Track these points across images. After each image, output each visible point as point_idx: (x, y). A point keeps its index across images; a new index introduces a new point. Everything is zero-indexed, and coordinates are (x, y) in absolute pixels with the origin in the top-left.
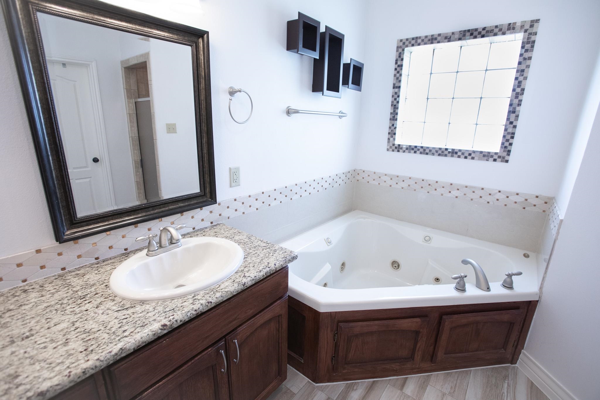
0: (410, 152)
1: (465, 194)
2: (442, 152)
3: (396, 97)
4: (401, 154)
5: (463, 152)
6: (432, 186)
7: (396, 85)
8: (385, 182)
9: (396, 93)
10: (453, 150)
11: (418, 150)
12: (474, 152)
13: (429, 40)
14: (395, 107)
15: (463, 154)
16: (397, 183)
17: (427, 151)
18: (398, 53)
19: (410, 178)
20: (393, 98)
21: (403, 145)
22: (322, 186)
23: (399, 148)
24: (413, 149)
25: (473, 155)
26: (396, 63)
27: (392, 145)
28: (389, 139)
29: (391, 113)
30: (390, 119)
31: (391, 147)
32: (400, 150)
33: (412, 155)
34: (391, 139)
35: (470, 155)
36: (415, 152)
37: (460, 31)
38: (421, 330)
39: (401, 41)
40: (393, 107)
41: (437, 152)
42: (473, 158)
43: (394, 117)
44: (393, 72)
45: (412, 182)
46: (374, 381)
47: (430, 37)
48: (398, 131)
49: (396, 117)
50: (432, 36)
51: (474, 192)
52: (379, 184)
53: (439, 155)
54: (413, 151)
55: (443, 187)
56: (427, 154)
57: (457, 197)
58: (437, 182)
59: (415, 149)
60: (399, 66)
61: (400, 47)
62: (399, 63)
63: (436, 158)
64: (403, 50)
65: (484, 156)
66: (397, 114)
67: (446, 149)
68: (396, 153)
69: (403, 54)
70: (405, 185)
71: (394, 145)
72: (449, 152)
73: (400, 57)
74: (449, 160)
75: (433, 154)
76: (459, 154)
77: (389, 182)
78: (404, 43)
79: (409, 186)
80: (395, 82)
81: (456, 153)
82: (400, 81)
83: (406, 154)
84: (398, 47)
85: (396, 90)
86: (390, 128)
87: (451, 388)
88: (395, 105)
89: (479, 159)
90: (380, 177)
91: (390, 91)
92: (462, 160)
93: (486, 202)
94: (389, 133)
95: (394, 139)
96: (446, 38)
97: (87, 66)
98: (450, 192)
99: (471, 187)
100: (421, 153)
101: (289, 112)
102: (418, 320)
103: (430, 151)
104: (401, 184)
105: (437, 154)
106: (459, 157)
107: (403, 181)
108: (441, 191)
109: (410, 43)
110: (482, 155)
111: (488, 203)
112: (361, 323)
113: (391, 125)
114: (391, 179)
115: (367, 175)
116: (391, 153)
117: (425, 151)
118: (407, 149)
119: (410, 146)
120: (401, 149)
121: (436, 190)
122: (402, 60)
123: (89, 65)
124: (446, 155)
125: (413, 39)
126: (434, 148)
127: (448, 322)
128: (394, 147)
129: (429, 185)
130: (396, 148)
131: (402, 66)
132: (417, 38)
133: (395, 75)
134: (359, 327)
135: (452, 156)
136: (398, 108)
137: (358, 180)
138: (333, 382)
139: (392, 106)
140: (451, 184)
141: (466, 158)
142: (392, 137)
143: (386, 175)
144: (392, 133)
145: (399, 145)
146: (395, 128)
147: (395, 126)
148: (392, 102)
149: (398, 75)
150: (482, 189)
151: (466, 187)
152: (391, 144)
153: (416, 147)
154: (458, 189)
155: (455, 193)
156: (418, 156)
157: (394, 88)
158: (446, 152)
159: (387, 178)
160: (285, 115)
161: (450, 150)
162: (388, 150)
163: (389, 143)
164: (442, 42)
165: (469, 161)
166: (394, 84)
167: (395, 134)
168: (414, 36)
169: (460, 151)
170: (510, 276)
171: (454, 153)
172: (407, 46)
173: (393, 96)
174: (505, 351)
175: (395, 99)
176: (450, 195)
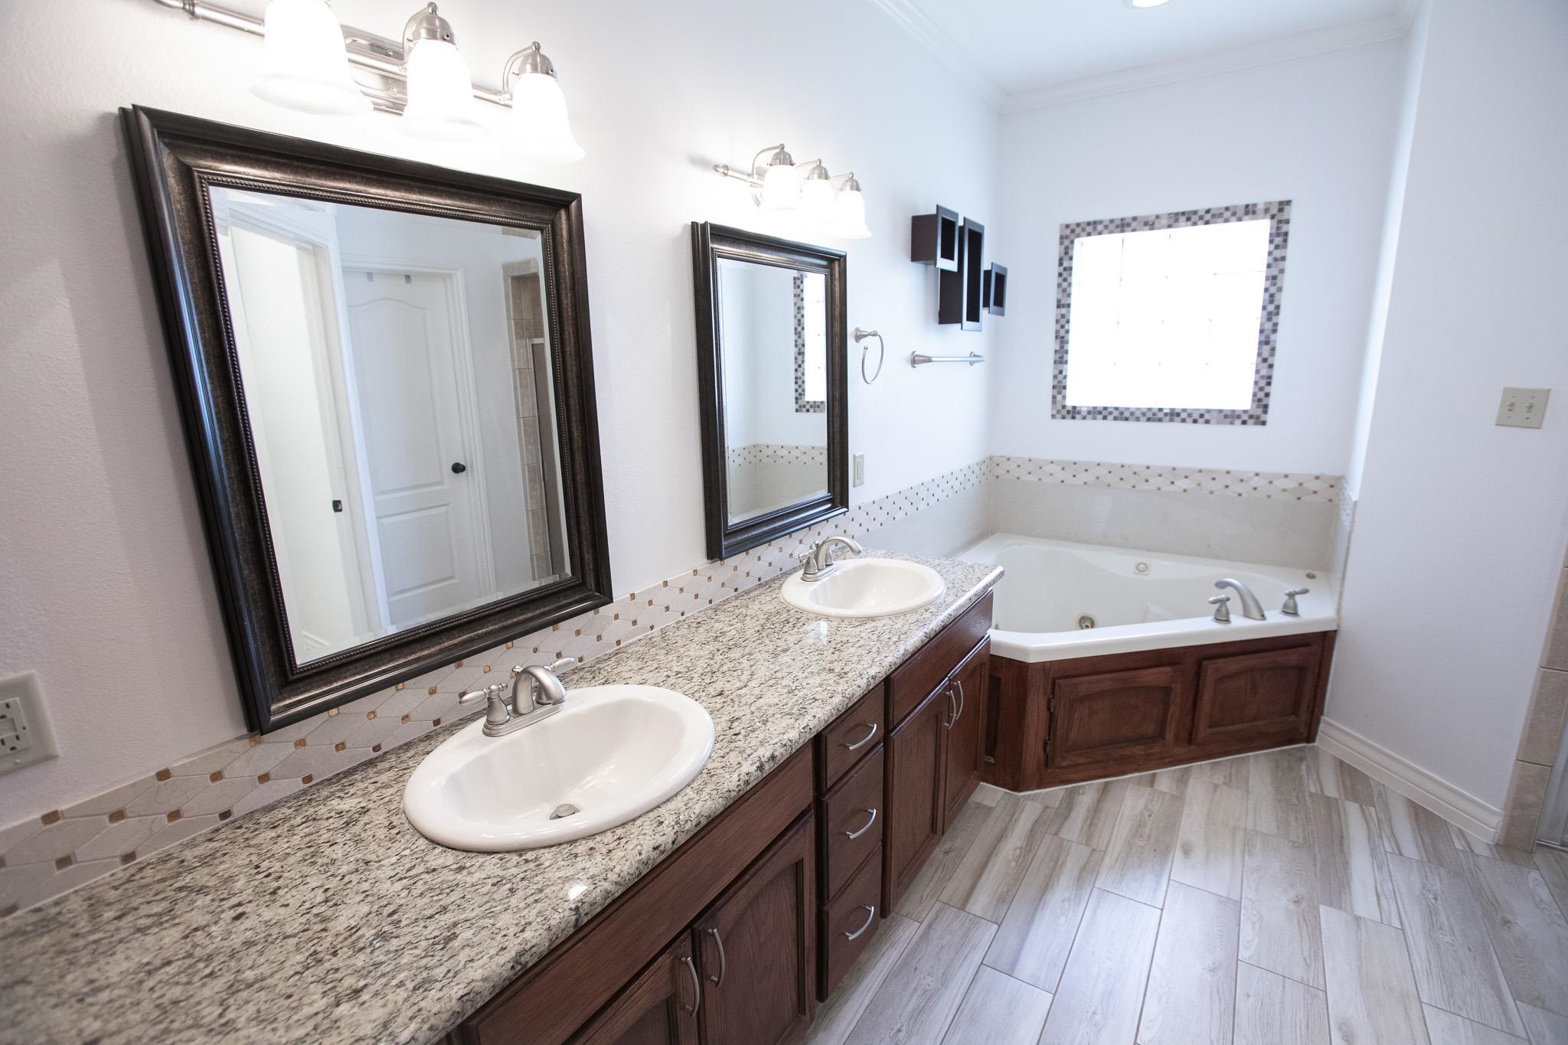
0: (1094, 418)
1: (1199, 485)
2: (1154, 414)
3: (1063, 322)
4: (1078, 423)
5: (1189, 411)
6: (1139, 475)
7: (1062, 302)
8: (1051, 475)
9: (1063, 316)
10: (1172, 410)
11: (1111, 413)
12: (1208, 411)
13: (1117, 227)
14: (1062, 339)
15: (1190, 415)
16: (1074, 476)
17: (1127, 414)
18: (1063, 247)
19: (1099, 465)
20: (1059, 325)
21: (1081, 407)
23: (1074, 413)
24: (1100, 413)
25: (1207, 417)
26: (1061, 264)
27: (1061, 408)
28: (1054, 397)
29: (1056, 351)
30: (1055, 362)
31: (1059, 412)
32: (1077, 416)
33: (1099, 423)
34: (1059, 397)
35: (1202, 416)
36: (1105, 418)
37: (1169, 214)
38: (1173, 686)
39: (1067, 226)
40: (1059, 340)
41: (1144, 414)
42: (1207, 422)
43: (1062, 358)
44: (1056, 280)
45: (1102, 472)
46: (1106, 783)
47: (1119, 222)
48: (1069, 383)
49: (1065, 359)
50: (1122, 219)
51: (1214, 479)
52: (1040, 480)
53: (1149, 420)
54: (1101, 416)
55: (1160, 475)
56: (1127, 419)
57: (1185, 491)
58: (1147, 467)
59: (1105, 413)
60: (1065, 269)
61: (1067, 237)
62: (1066, 264)
63: (1144, 426)
64: (1072, 242)
65: (1226, 416)
66: (1067, 352)
67: (1161, 410)
68: (1069, 422)
69: (1072, 249)
70: (1088, 477)
71: (1064, 407)
72: (1166, 414)
73: (1066, 253)
74: (1166, 427)
75: (1138, 419)
76: (1184, 415)
77: (1062, 475)
78: (1073, 231)
79: (1098, 478)
80: (1060, 297)
81: (1178, 415)
82: (1069, 295)
83: (1089, 423)
84: (1062, 238)
85: (1063, 311)
86: (1055, 377)
87: (1225, 777)
88: (1063, 337)
89: (1219, 423)
90: (1041, 468)
91: (1052, 312)
92: (1189, 426)
93: (1237, 495)
94: (1054, 387)
95: (1064, 397)
96: (1146, 224)
97: (445, 277)
98: (1173, 483)
99: (1210, 471)
100: (1115, 419)
101: (915, 361)
102: (1168, 669)
103: (1132, 414)
104: (1083, 477)
105: (1145, 418)
106: (1183, 421)
107: (1086, 470)
108: (1159, 482)
109: (1083, 230)
110: (1222, 415)
111: (1240, 495)
112: (1087, 678)
113: (1057, 372)
114: (1063, 469)
115: (1015, 466)
116: (1059, 422)
117: (1122, 415)
118: (1089, 413)
119: (1095, 408)
120: (1079, 413)
121: (1147, 481)
122: (1071, 258)
123: (450, 276)
124: (1160, 420)
125: (1089, 224)
126: (1138, 409)
127: (1211, 670)
128: (1064, 412)
129: (1135, 473)
130: (1068, 412)
131: (1071, 269)
132: (1095, 223)
133: (1059, 285)
134: (1085, 685)
135: (1171, 420)
136: (1067, 342)
137: (997, 477)
138: (1045, 788)
139: (1056, 337)
140: (1174, 469)
141: (1195, 421)
142: (1060, 393)
143: (1052, 462)
144: (1059, 387)
145: (1074, 408)
146: (1065, 377)
147: (1064, 373)
148: (1057, 332)
149: (1065, 285)
150: (1228, 472)
151: (1200, 471)
152: (1059, 407)
153: (1105, 408)
154: (1186, 477)
155: (1182, 483)
156: (1110, 423)
157: (1058, 306)
158: (1160, 415)
159: (1055, 468)
160: (909, 366)
161: (1168, 411)
162: (1053, 416)
163: (1055, 403)
164: (1140, 230)
165: (1201, 427)
166: (1059, 301)
167: (1065, 387)
168: (1091, 219)
169: (1184, 410)
170: (1291, 595)
171: (1174, 415)
172: (1078, 236)
173: (1057, 322)
174: (1295, 719)
175: (1063, 327)
176: (1173, 488)
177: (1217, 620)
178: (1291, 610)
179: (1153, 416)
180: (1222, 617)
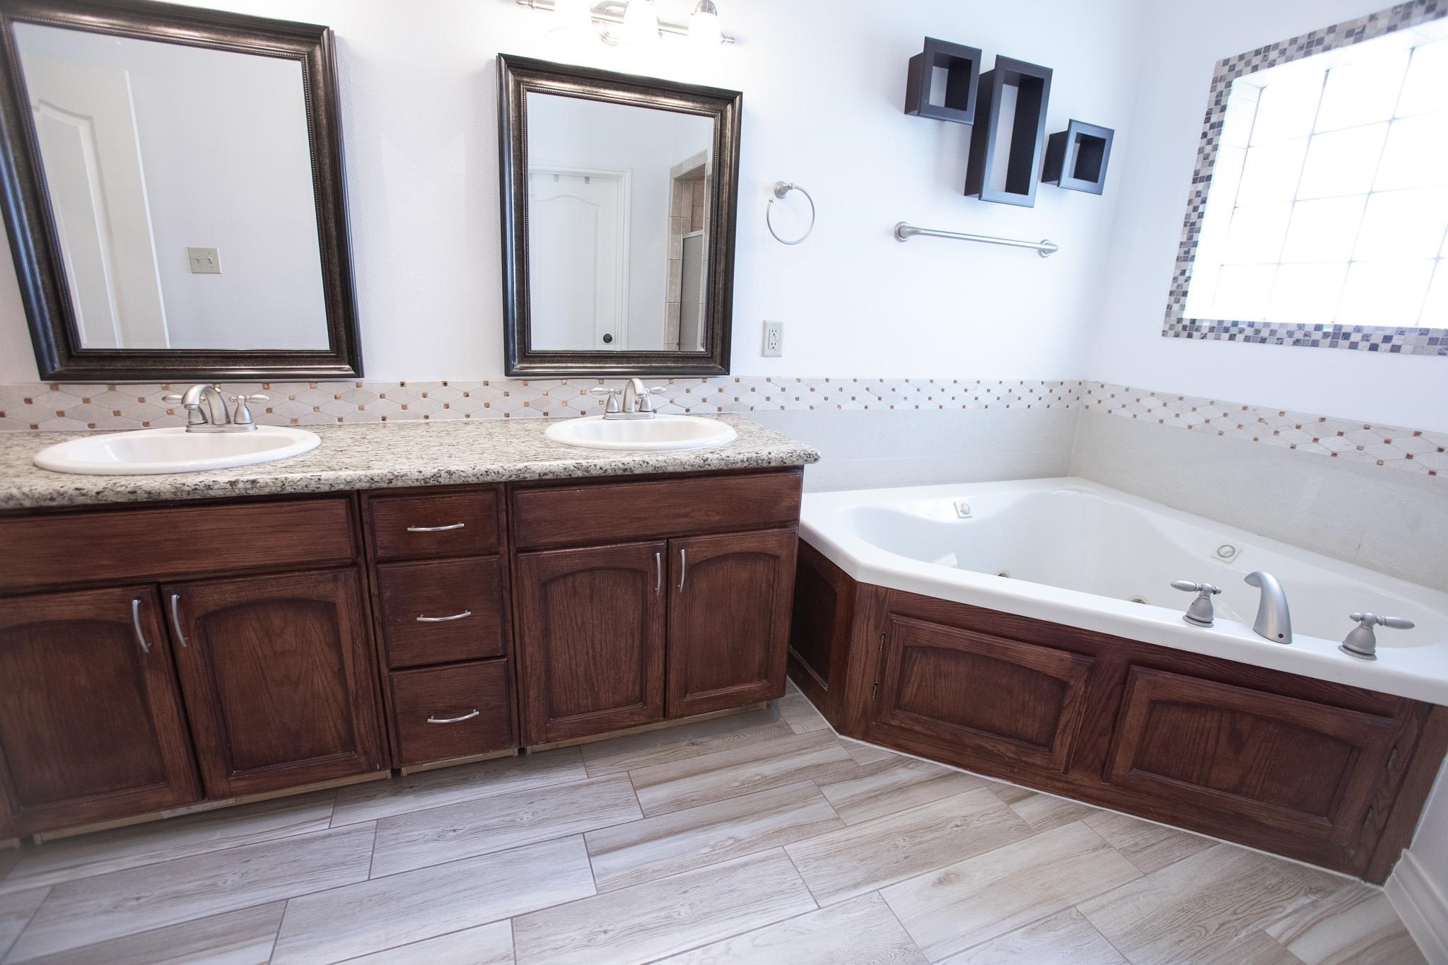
0: (1218, 338)
1: (1360, 448)
2: (1306, 335)
3: (1197, 202)
4: (1195, 343)
5: (1365, 332)
6: (1267, 424)
7: (1201, 175)
8: (1149, 411)
9: (1198, 194)
10: (1338, 328)
11: (1241, 331)
12: (1401, 332)
13: (1301, 48)
14: (1192, 227)
15: (1366, 338)
16: (1177, 415)
17: (1265, 333)
18: (1214, 94)
19: (1212, 403)
20: (1191, 207)
21: (1202, 321)
22: (976, 398)
23: (1191, 329)
24: (1226, 330)
25: (1396, 341)
26: (1207, 120)
27: (1175, 323)
28: (1169, 307)
29: (1182, 244)
30: (1177, 259)
31: (1172, 327)
32: (1195, 334)
33: (1224, 345)
34: (1176, 307)
35: (1387, 339)
36: (1232, 337)
38: (1072, 683)
39: (1226, 62)
40: (1187, 228)
41: (1290, 334)
42: (1396, 349)
43: (1187, 252)
44: (1197, 142)
45: (1215, 414)
47: (1303, 41)
48: (1192, 288)
49: (1191, 254)
50: (1310, 35)
51: (1387, 442)
52: (1135, 416)
53: (1297, 342)
54: (1227, 335)
55: (1298, 427)
56: (1263, 341)
57: (1334, 455)
58: (1282, 413)
59: (1234, 330)
60: (1212, 127)
61: (1222, 79)
62: (1214, 119)
63: (1288, 350)
64: (1229, 85)
65: (1433, 341)
66: (1195, 244)
67: (1318, 328)
68: (1183, 341)
69: (1229, 94)
70: (1196, 419)
71: (1180, 320)
72: (1326, 335)
73: (1217, 103)
74: (1324, 354)
75: (1280, 341)
76: (1355, 337)
77: (1160, 413)
78: (1232, 68)
79: (1207, 421)
80: (1199, 167)
81: (1346, 336)
82: (1212, 163)
83: (1210, 343)
84: (1215, 81)
85: (1200, 186)
86: (1175, 279)
88: (1193, 224)
89: (1416, 351)
90: (1138, 400)
91: (1187, 188)
92: (1362, 356)
93: (1426, 472)
94: (1171, 293)
95: (1183, 307)
96: (1350, 33)
97: (617, 179)
98: (1316, 440)
99: (1386, 429)
100: (1247, 339)
101: (900, 233)
102: (1066, 655)
103: (1273, 332)
104: (1189, 418)
105: (1291, 340)
106: (1354, 346)
107: (1194, 409)
108: (1294, 436)
109: (1248, 64)
110: (1426, 338)
111: (1432, 473)
112: (935, 626)
113: (1179, 272)
114: (1165, 405)
115: (1109, 395)
116: (1171, 341)
117: (1258, 334)
118: (1212, 329)
119: (1220, 322)
120: (1197, 330)
121: (1276, 433)
122: (1223, 109)
123: (621, 177)
124: (1315, 344)
125: (1257, 53)
126: (1282, 325)
127: (1147, 683)
128: (1179, 327)
129: (1260, 420)
130: (1184, 328)
131: (1220, 124)
132: (1267, 48)
133: (1201, 150)
134: (928, 631)
135: (1333, 345)
136: (1198, 231)
137: (1087, 407)
139: (1185, 225)
140: (1323, 420)
141: (1374, 348)
142: (1177, 301)
143: (1153, 394)
144: (1179, 294)
145: (1193, 321)
146: (1188, 279)
147: (1187, 274)
148: (1188, 216)
149: (1208, 149)
150: (1417, 434)
151: (1367, 428)
152: (1173, 320)
153: (1235, 324)
154: (1341, 434)
155: (1332, 443)
156: (1239, 345)
157: (1195, 181)
158: (1317, 336)
159: (1155, 404)
160: (892, 240)
161: (1330, 330)
162: (1164, 333)
163: (1169, 316)
164: (1338, 46)
165: (1383, 357)
166: (1196, 173)
167: (1185, 294)
168: (1261, 44)
169: (1358, 329)
170: (1367, 623)
171: (1339, 336)
172: (1239, 74)
173: (1190, 202)
174: (1331, 826)
175: (1195, 209)
176: (1314, 448)
177: (1189, 618)
178: (1363, 647)
179: (1304, 337)
180: (1200, 615)
